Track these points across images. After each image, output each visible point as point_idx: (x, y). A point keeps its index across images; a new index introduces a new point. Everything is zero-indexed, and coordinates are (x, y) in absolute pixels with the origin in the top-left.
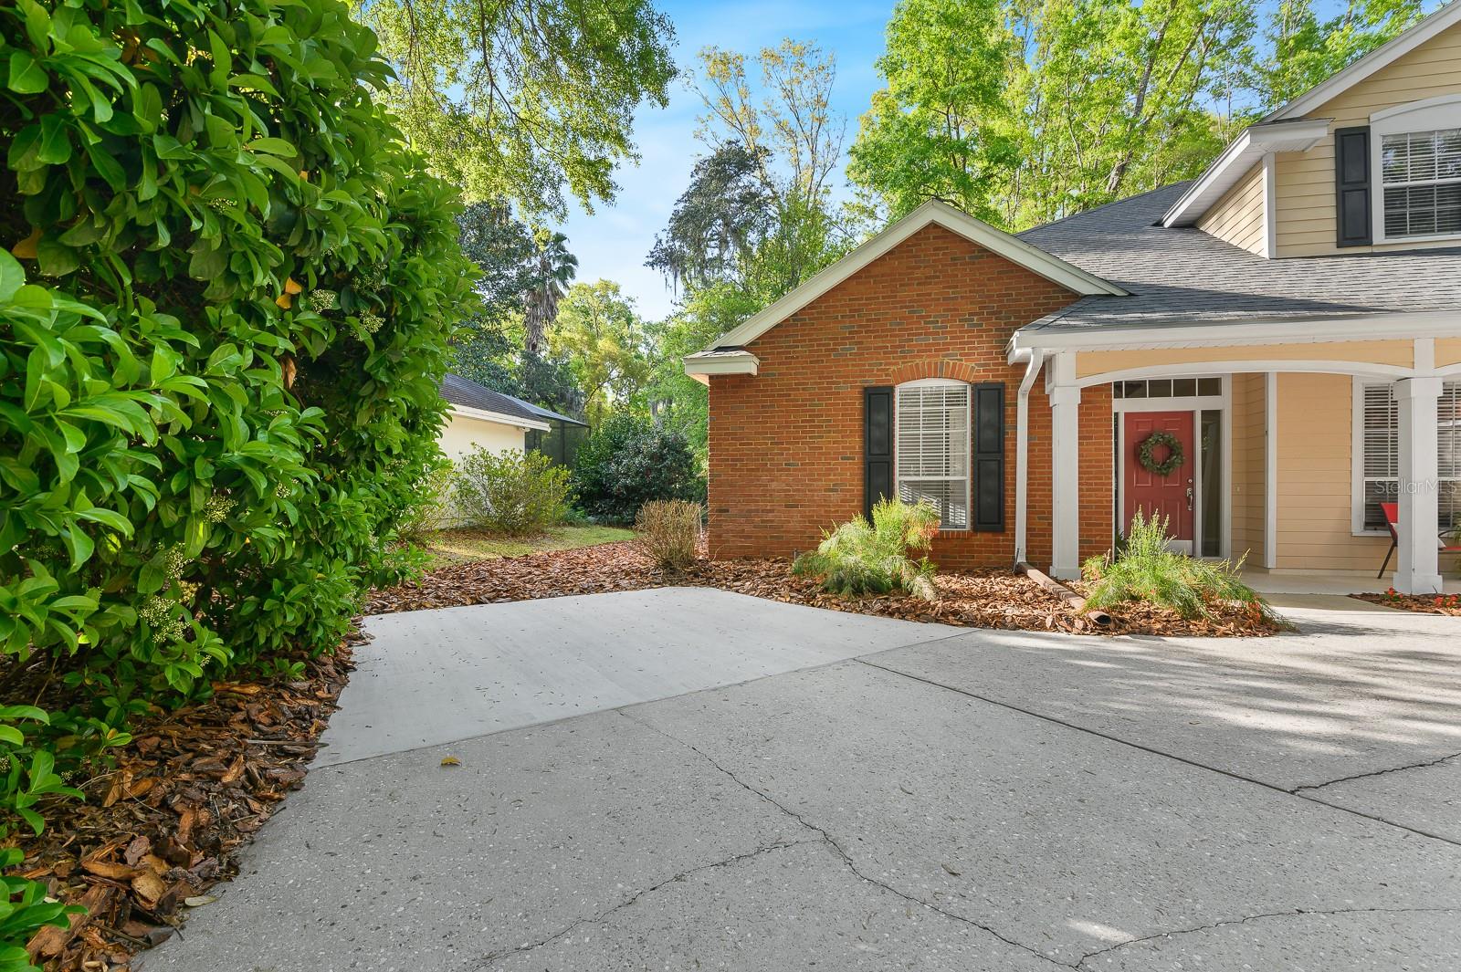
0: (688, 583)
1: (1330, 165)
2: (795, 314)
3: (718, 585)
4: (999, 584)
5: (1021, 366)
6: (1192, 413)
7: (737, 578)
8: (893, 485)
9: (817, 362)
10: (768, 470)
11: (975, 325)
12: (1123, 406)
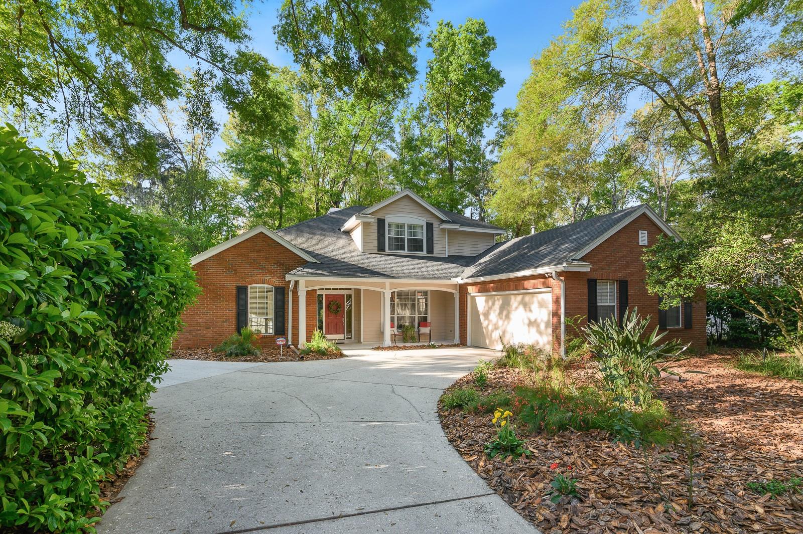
1: (376, 228)
3: (183, 358)
5: (289, 282)
6: (344, 295)
7: (190, 355)
8: (248, 320)
9: (219, 275)
11: (275, 268)
12: (324, 293)
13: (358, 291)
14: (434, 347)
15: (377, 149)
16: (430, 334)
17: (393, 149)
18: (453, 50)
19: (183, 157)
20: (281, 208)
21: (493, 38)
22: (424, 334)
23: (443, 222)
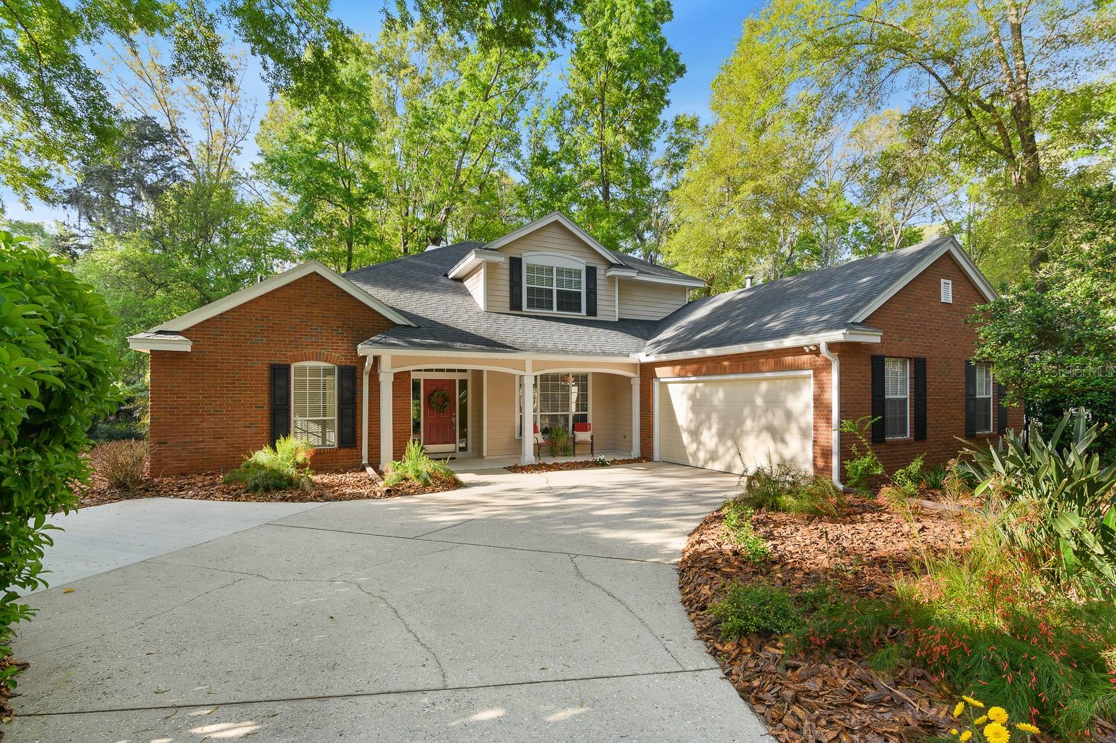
0: (141, 496)
1: (508, 273)
2: (221, 314)
3: (166, 495)
4: (350, 477)
5: (364, 358)
6: (455, 380)
7: (181, 489)
8: (290, 423)
9: (238, 346)
10: (201, 415)
11: (340, 333)
12: (422, 377)
13: (478, 374)
14: (602, 464)
15: (496, 165)
16: (592, 443)
17: (518, 169)
18: (612, 16)
19: (190, 160)
20: (350, 246)
21: (668, 3)
22: (583, 443)
23: (611, 265)
